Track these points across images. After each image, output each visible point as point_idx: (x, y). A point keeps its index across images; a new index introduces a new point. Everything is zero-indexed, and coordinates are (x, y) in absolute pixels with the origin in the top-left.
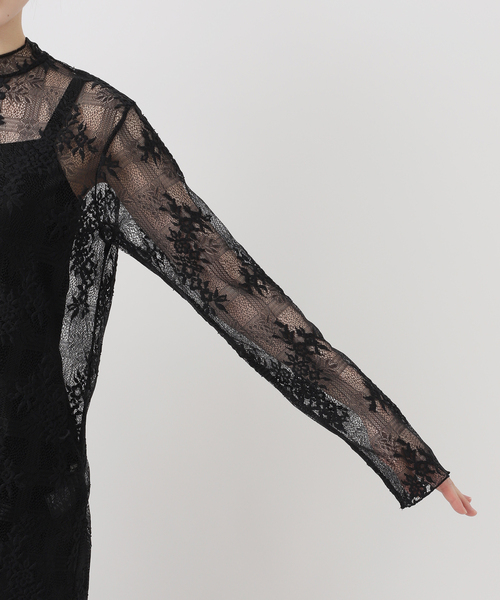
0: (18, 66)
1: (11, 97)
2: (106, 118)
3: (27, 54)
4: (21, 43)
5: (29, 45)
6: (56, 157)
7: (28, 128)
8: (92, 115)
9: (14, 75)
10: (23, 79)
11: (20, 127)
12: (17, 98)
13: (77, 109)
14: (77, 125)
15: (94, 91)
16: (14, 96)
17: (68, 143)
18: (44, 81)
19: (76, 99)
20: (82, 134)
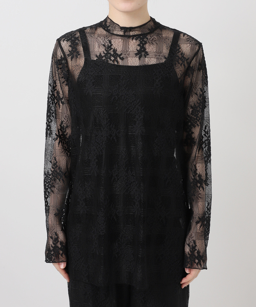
0: (149, 29)
1: (149, 42)
2: (192, 49)
3: (152, 24)
4: (149, 19)
5: (152, 20)
6: (174, 68)
7: (159, 56)
8: (186, 48)
9: (149, 33)
10: (153, 35)
11: (156, 56)
12: (152, 43)
13: (179, 46)
14: (180, 53)
15: (184, 38)
16: (150, 42)
17: (178, 61)
18: (161, 34)
19: (177, 42)
20: (183, 57)
